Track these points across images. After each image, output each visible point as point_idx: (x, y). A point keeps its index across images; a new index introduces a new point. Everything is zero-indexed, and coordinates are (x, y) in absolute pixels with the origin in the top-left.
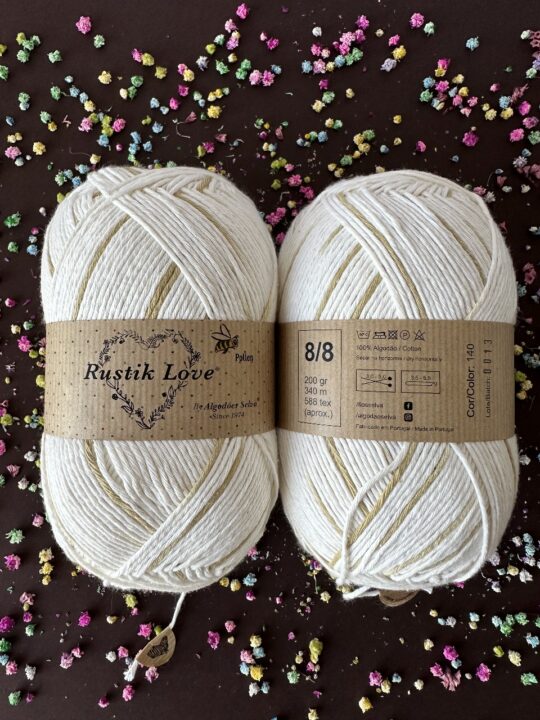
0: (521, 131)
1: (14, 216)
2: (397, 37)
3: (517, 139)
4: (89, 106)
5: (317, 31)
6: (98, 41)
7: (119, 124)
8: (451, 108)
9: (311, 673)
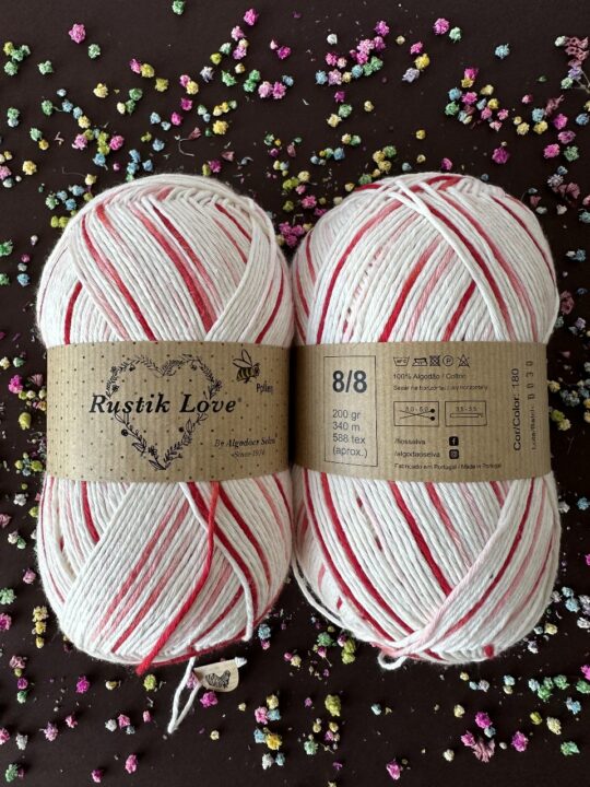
0: (556, 147)
1: (6, 244)
2: (419, 45)
3: (552, 155)
4: (83, 123)
5: (332, 39)
6: (93, 51)
7: (116, 141)
8: (479, 122)
9: (331, 743)
